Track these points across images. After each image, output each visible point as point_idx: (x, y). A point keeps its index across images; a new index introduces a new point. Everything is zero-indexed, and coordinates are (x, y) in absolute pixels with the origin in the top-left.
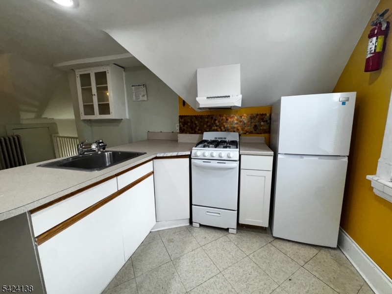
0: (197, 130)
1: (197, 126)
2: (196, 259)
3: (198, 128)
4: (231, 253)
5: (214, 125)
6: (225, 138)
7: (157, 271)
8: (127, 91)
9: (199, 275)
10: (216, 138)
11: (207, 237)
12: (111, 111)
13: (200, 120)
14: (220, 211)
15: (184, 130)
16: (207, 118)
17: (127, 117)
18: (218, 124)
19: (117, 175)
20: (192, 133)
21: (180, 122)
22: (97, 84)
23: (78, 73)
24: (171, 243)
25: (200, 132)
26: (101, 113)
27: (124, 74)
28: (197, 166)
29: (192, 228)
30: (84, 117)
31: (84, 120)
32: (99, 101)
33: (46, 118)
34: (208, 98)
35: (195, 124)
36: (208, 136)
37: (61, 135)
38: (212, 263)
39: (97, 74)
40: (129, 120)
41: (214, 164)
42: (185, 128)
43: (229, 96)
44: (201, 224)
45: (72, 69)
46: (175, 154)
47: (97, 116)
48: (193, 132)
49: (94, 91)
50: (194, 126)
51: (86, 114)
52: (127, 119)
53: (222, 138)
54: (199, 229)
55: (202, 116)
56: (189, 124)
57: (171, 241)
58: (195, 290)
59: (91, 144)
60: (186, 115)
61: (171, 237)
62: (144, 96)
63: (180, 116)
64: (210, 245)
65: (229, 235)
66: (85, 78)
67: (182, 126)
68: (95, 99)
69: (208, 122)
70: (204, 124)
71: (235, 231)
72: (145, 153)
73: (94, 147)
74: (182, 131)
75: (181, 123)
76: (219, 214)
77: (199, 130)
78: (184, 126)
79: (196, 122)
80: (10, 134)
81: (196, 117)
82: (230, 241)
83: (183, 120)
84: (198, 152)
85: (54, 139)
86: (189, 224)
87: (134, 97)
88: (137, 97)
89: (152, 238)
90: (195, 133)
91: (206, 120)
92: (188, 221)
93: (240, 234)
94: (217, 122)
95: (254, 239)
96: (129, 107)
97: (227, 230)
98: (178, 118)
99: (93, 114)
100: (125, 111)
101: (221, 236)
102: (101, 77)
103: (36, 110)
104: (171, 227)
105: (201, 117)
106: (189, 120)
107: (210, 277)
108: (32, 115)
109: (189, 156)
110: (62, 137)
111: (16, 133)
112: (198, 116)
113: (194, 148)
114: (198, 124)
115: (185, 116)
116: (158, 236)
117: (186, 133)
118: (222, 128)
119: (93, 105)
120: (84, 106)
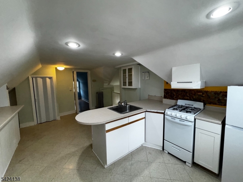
0: (174, 98)
1: (174, 95)
2: (160, 167)
3: (175, 96)
4: (182, 175)
5: (186, 96)
6: (192, 105)
7: (141, 163)
8: (140, 75)
9: (159, 174)
10: (186, 104)
11: (171, 160)
12: (133, 85)
13: (177, 92)
14: (180, 149)
17: (140, 87)
18: (188, 95)
19: (129, 117)
21: (164, 92)
22: (128, 73)
23: (122, 69)
24: (150, 155)
25: (176, 99)
26: (129, 86)
27: (140, 67)
28: (168, 120)
29: (163, 152)
30: (123, 87)
31: (123, 88)
32: (128, 80)
33: (111, 85)
35: (174, 94)
36: (181, 102)
37: (115, 92)
38: (168, 173)
39: (129, 69)
40: (140, 89)
41: (177, 121)
42: (167, 96)
43: (192, 82)
44: (169, 152)
45: (121, 68)
46: (156, 111)
47: (127, 87)
48: (172, 98)
49: (127, 76)
50: (173, 95)
51: (123, 86)
52: (139, 88)
53: (190, 105)
54: (167, 154)
56: (170, 94)
57: (150, 153)
58: (155, 179)
59: (122, 103)
61: (151, 152)
62: (147, 77)
63: (165, 89)
64: (171, 165)
65: (185, 166)
66: (124, 71)
67: (165, 94)
68: (127, 79)
69: (181, 94)
70: (179, 95)
71: (190, 165)
72: (142, 108)
73: (123, 104)
74: (165, 97)
76: (180, 150)
77: (175, 98)
78: (166, 95)
79: (174, 93)
80: (101, 91)
81: (174, 90)
82: (185, 169)
83: (166, 91)
84: (169, 112)
85: (112, 93)
86: (162, 150)
87: (143, 78)
88: (145, 78)
89: (142, 149)
90: (173, 99)
92: (162, 148)
93: (194, 169)
94: (188, 94)
95: (203, 176)
96: (141, 83)
97: (185, 162)
98: (163, 90)
99: (126, 86)
100: (139, 84)
101: (180, 164)
102: (130, 70)
103: (108, 82)
104: (152, 147)
105: (177, 90)
106: (170, 92)
107: (164, 178)
108: (107, 84)
109: (164, 113)
110: (115, 93)
111: (102, 91)
113: (167, 109)
114: (175, 94)
115: (167, 89)
116: (145, 149)
117: (168, 99)
118: (192, 98)
119: (126, 82)
120: (123, 82)
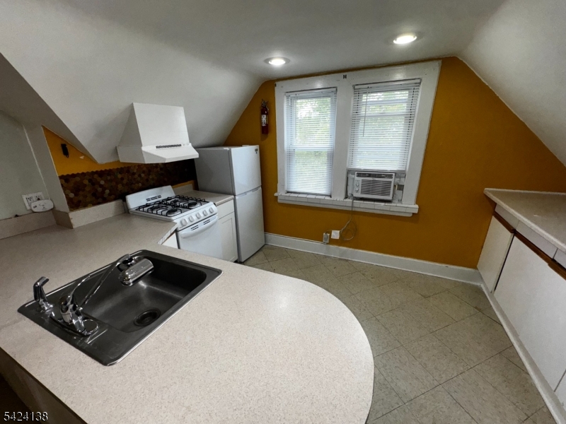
0: (106, 196)
1: (104, 189)
3: (107, 191)
6: (160, 197)
10: (148, 200)
13: (110, 178)
15: (80, 202)
16: (120, 173)
20: (99, 203)
25: (113, 197)
34: (157, 147)
35: (101, 186)
41: (201, 226)
42: (81, 198)
43: (181, 145)
48: (100, 200)
50: (100, 189)
55: (110, 170)
56: (88, 189)
60: (75, 173)
63: (61, 177)
67: (72, 195)
69: (122, 179)
70: (117, 183)
74: (75, 205)
75: (68, 191)
77: (110, 195)
78: (76, 195)
79: (102, 182)
81: (101, 174)
83: (71, 184)
91: (119, 176)
98: (58, 183)
105: (109, 172)
106: (86, 182)
112: (101, 171)
114: (106, 185)
115: (73, 176)
